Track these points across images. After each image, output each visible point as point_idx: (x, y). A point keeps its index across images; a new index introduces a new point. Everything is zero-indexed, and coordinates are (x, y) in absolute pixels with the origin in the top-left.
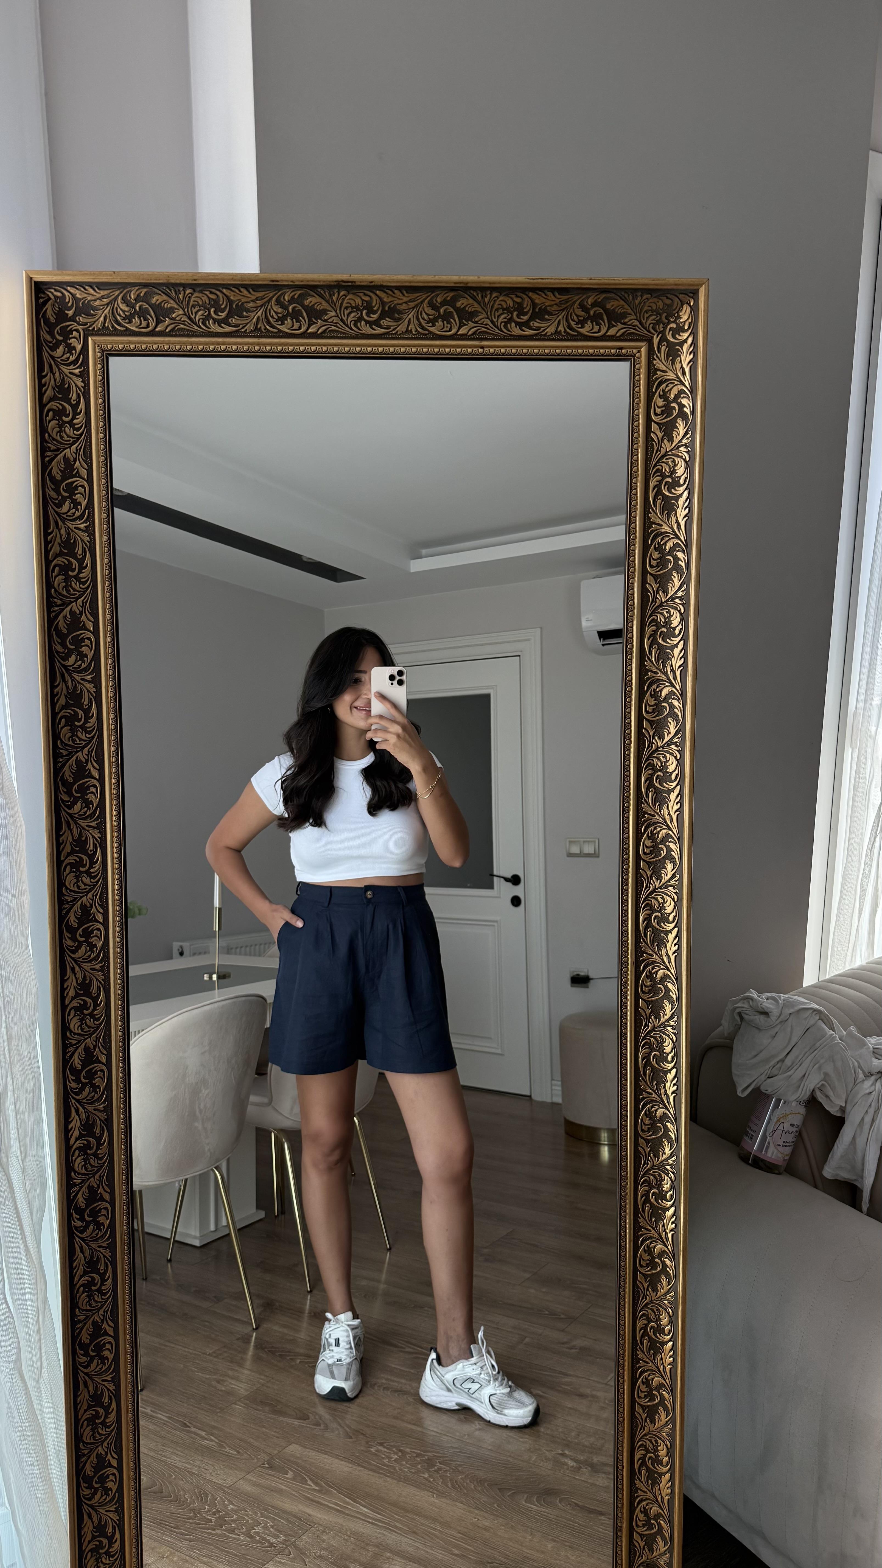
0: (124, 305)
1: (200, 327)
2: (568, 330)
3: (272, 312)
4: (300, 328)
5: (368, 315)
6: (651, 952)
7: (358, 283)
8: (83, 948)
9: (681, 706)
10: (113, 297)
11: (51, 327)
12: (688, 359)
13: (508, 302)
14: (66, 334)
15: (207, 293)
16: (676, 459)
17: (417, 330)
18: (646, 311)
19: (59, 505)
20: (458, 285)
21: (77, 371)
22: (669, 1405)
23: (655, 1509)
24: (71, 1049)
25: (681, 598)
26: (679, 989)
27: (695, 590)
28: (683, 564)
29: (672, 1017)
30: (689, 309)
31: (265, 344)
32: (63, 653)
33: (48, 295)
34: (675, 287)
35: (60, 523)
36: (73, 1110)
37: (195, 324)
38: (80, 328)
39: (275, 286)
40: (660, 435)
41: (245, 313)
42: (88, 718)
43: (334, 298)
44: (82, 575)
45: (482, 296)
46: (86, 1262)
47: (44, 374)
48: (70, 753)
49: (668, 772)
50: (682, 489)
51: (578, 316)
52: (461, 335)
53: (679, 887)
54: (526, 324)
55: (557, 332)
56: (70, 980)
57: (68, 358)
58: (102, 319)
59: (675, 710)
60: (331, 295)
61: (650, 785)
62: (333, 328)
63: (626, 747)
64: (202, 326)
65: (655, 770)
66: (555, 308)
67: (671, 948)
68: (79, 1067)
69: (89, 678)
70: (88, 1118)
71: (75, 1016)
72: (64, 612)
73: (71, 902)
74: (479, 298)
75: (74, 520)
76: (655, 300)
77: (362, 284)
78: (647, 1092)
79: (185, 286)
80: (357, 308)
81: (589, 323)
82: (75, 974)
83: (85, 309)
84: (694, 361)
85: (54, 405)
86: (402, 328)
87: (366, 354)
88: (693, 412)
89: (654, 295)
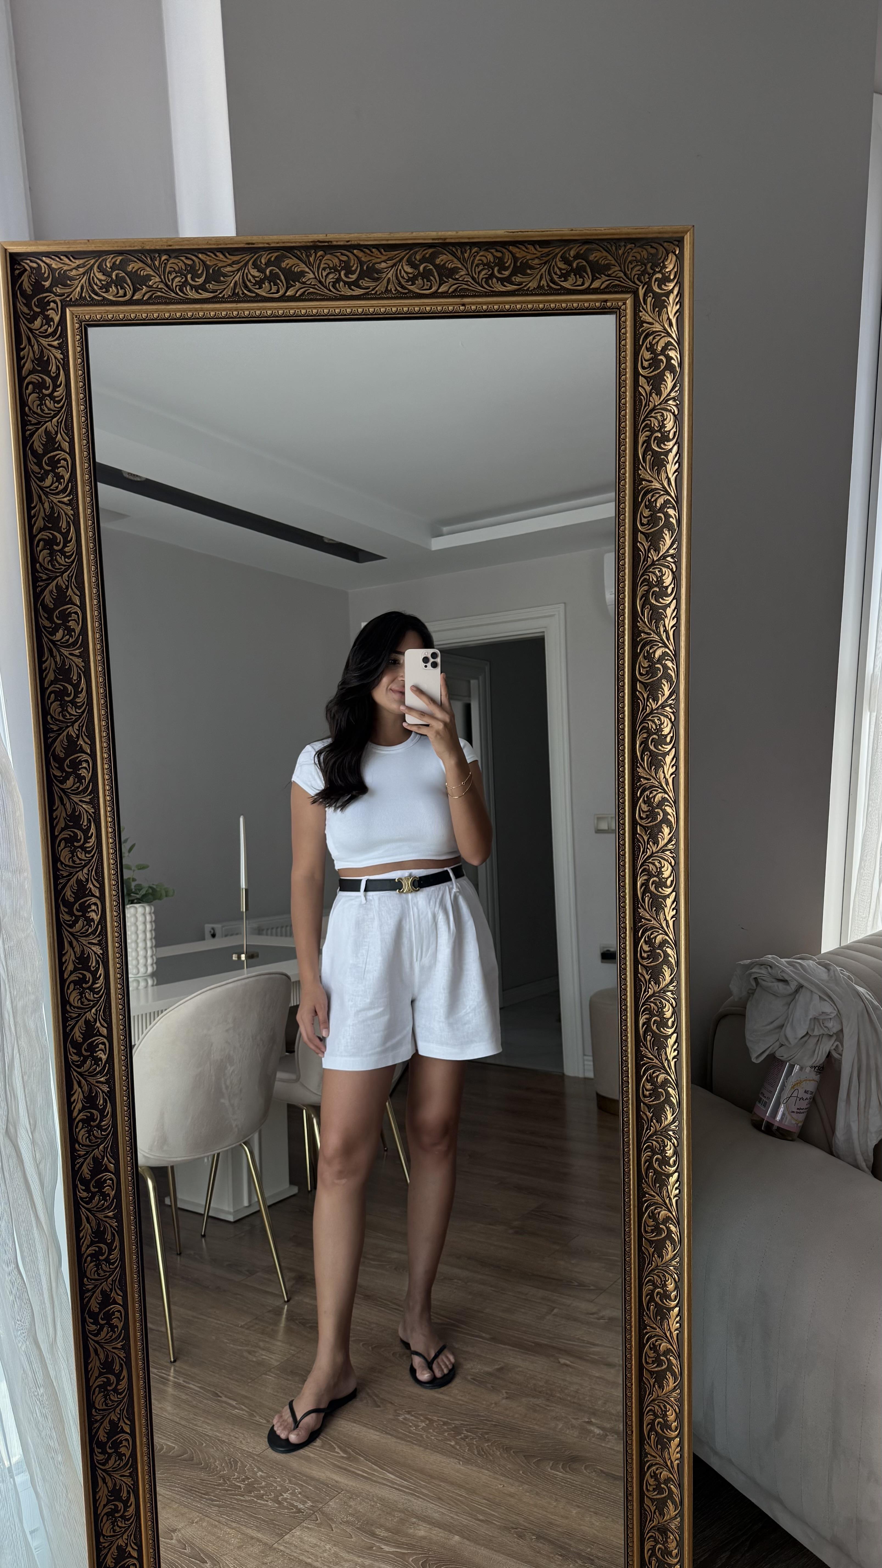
0: (101, 274)
1: (177, 294)
2: (551, 284)
3: (249, 276)
4: (278, 292)
5: (346, 275)
6: (649, 918)
7: (335, 243)
8: (80, 923)
9: (675, 667)
10: (88, 266)
11: (28, 298)
12: (674, 311)
13: (488, 257)
14: (44, 305)
15: (183, 258)
16: (665, 413)
17: (396, 289)
18: (630, 262)
19: (42, 479)
20: (437, 241)
21: (55, 343)
22: (676, 1370)
23: (665, 1474)
24: (72, 1023)
25: (672, 556)
26: (678, 954)
27: (687, 547)
28: (674, 521)
29: (671, 982)
30: (674, 258)
31: (243, 310)
32: (50, 628)
33: (24, 267)
34: (659, 235)
35: (43, 497)
36: (75, 1083)
37: (173, 291)
38: (57, 299)
39: (251, 250)
40: (648, 388)
41: (222, 278)
42: (77, 693)
43: (312, 259)
44: (66, 549)
45: (461, 251)
46: (93, 1232)
47: (22, 346)
48: (61, 729)
49: (663, 735)
50: (671, 443)
51: (560, 269)
52: (442, 293)
53: (676, 851)
54: (508, 280)
55: (540, 287)
56: (68, 954)
57: (47, 330)
58: (79, 289)
59: (669, 671)
60: (308, 257)
61: (645, 749)
62: (312, 290)
63: (620, 711)
64: (180, 293)
65: (649, 733)
66: (537, 261)
67: (670, 913)
68: (80, 1040)
69: (77, 652)
70: (91, 1091)
71: (74, 989)
72: (50, 587)
73: (67, 876)
74: (459, 253)
75: (58, 494)
76: (640, 250)
77: (339, 243)
78: (647, 1058)
79: (160, 252)
80: (334, 269)
81: (572, 276)
82: (73, 949)
83: (62, 279)
84: (680, 312)
85: (33, 378)
86: (381, 288)
87: (345, 315)
88: (681, 365)
89: (638, 245)
